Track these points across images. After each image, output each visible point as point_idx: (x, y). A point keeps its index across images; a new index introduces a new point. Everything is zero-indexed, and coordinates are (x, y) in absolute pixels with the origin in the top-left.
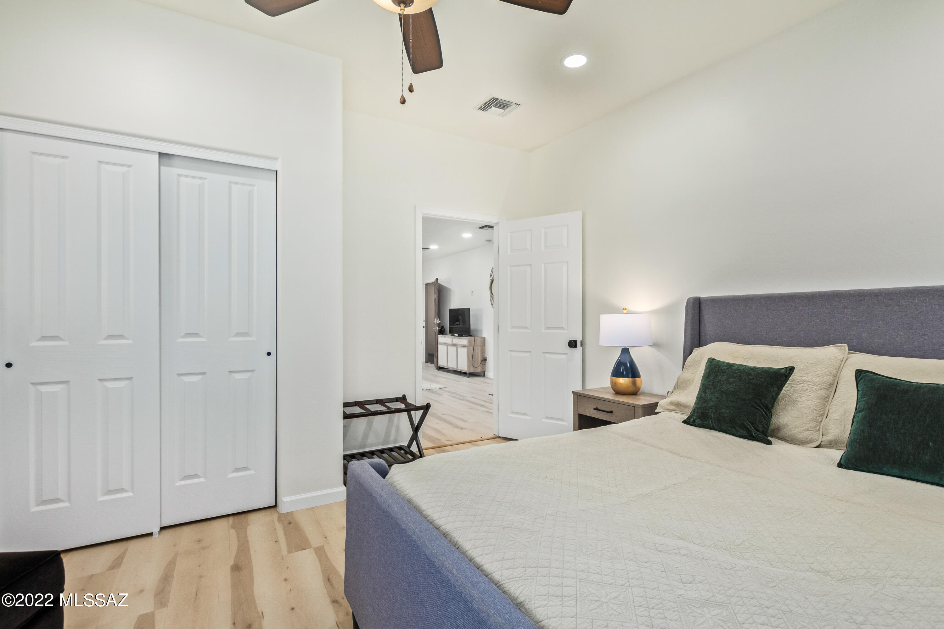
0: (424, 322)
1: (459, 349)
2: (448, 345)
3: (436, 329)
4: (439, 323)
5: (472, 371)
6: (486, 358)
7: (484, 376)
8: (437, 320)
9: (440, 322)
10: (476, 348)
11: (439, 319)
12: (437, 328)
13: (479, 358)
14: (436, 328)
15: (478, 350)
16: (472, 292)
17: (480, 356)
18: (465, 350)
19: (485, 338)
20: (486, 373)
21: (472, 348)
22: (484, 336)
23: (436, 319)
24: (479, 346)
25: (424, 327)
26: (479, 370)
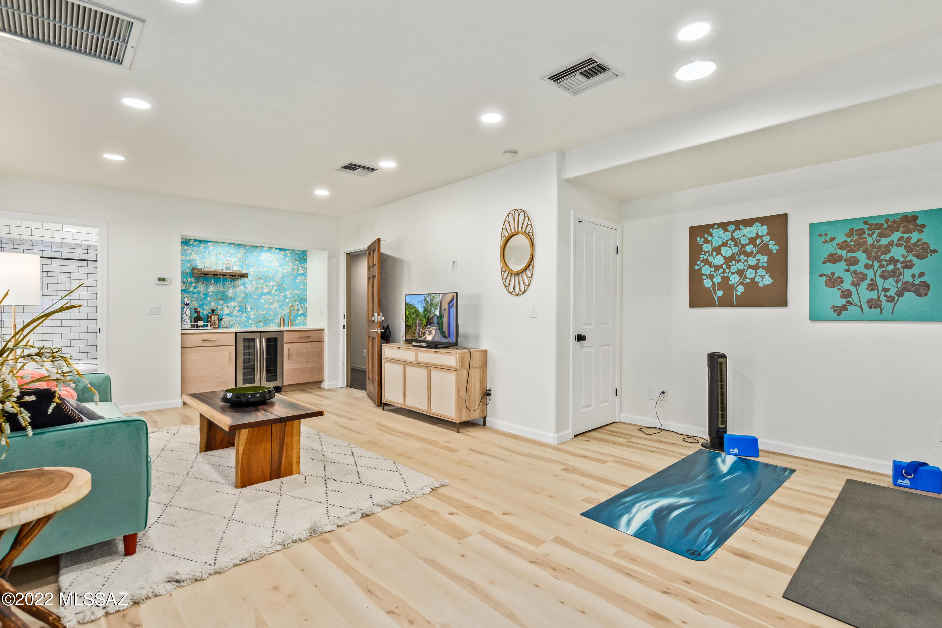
0: (344, 318)
1: (435, 374)
2: (405, 364)
3: (377, 332)
4: (381, 321)
5: (464, 418)
6: (490, 390)
7: (484, 424)
8: (379, 315)
9: (383, 318)
10: (472, 371)
11: (381, 314)
12: (379, 331)
13: (476, 393)
14: (376, 330)
15: (475, 374)
16: (454, 262)
17: (478, 387)
18: (452, 377)
19: (486, 351)
20: (487, 419)
21: (465, 372)
22: (483, 347)
23: (376, 314)
24: (477, 368)
25: (344, 327)
26: (476, 415)
